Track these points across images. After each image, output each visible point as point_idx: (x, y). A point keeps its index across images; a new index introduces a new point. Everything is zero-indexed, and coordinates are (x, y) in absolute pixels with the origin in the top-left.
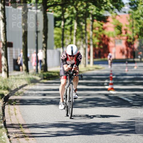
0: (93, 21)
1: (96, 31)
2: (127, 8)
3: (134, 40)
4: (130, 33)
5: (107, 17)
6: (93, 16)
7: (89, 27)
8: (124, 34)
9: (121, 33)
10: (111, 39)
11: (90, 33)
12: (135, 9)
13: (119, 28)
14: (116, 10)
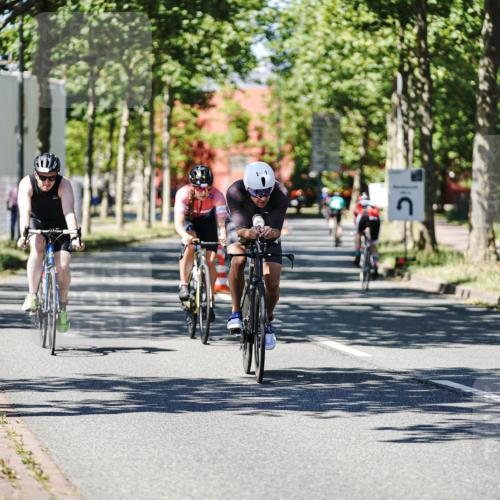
0: (171, 104)
1: (179, 130)
2: (264, 71)
3: (281, 157)
4: (270, 138)
5: (211, 94)
6: (173, 91)
7: (161, 119)
8: (253, 140)
9: (246, 137)
10: (220, 153)
11: (164, 137)
12: (287, 73)
13: (241, 123)
14: (235, 76)
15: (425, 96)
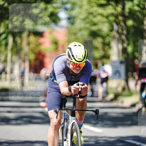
1: (32, 46)
2: (64, 23)
7: (25, 43)
9: (57, 49)
10: (48, 54)
12: (73, 24)
13: (56, 43)
14: (53, 25)
15: (125, 32)
